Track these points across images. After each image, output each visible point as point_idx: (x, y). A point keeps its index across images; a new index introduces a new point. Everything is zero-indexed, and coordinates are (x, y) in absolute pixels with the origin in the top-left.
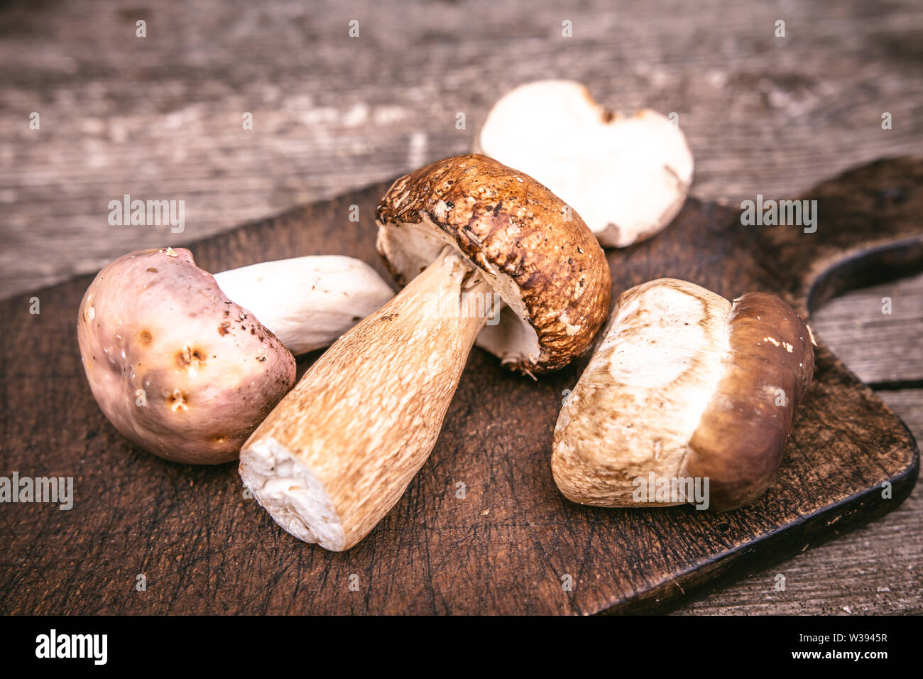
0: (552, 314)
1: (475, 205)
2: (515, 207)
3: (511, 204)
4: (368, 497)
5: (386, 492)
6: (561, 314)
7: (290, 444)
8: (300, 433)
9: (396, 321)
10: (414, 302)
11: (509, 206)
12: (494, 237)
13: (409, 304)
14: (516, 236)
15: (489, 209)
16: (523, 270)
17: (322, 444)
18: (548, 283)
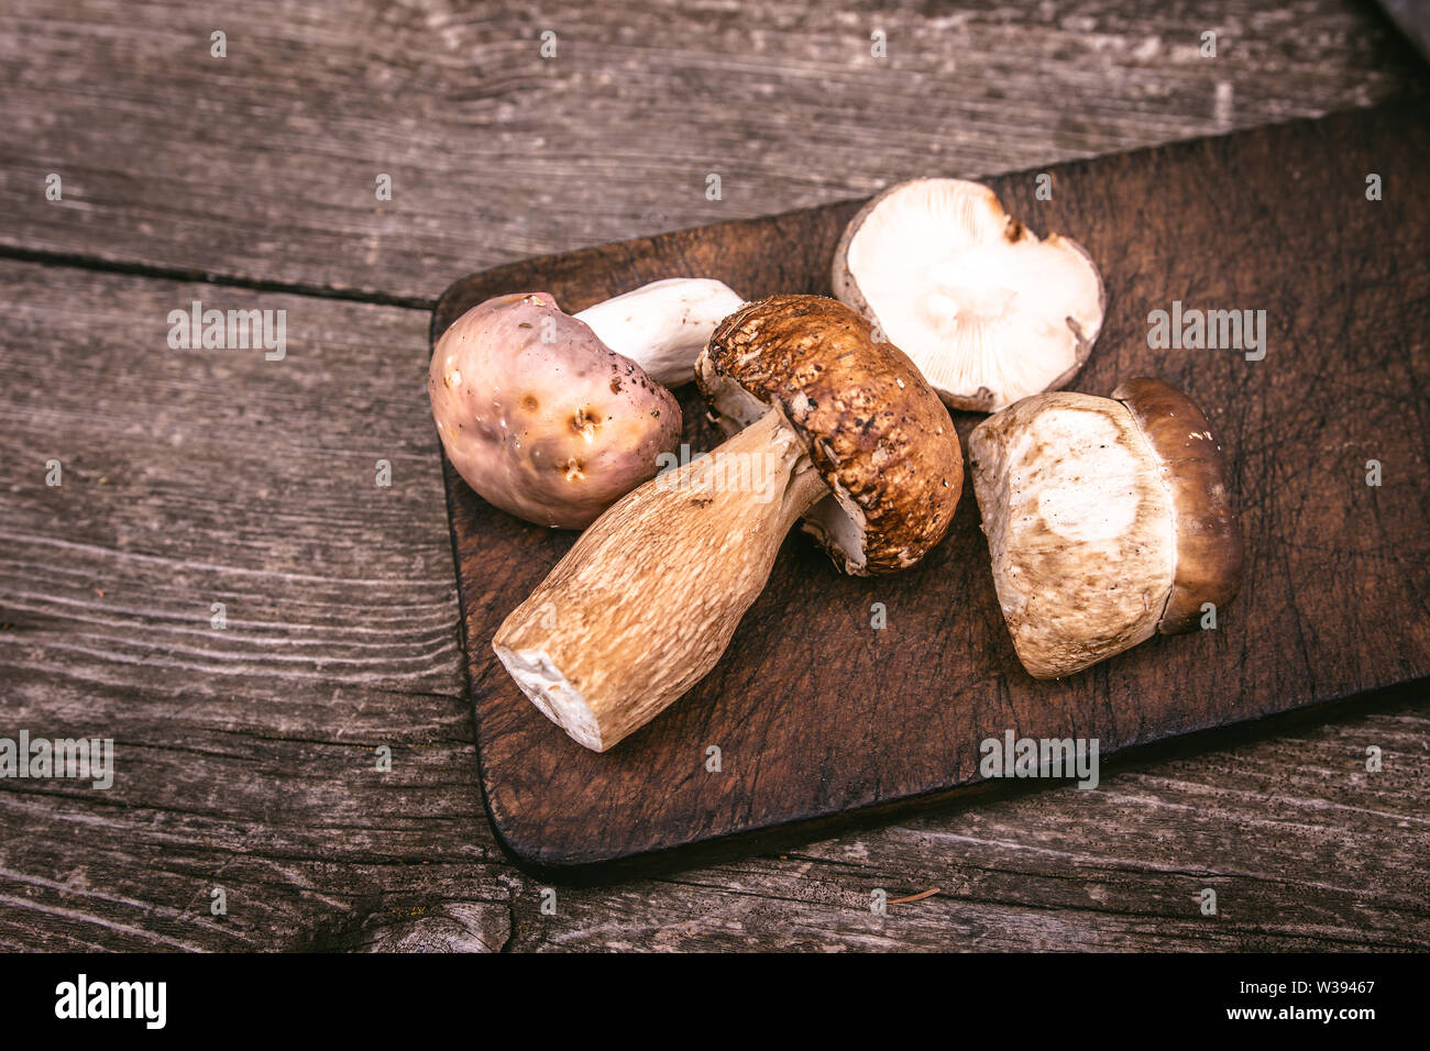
0: (893, 550)
1: (842, 413)
2: (888, 425)
3: (885, 422)
6: (902, 550)
7: (567, 672)
8: (580, 659)
9: (711, 510)
11: (882, 424)
12: (855, 460)
14: (881, 464)
15: (859, 423)
16: (878, 504)
17: (605, 675)
18: (901, 520)
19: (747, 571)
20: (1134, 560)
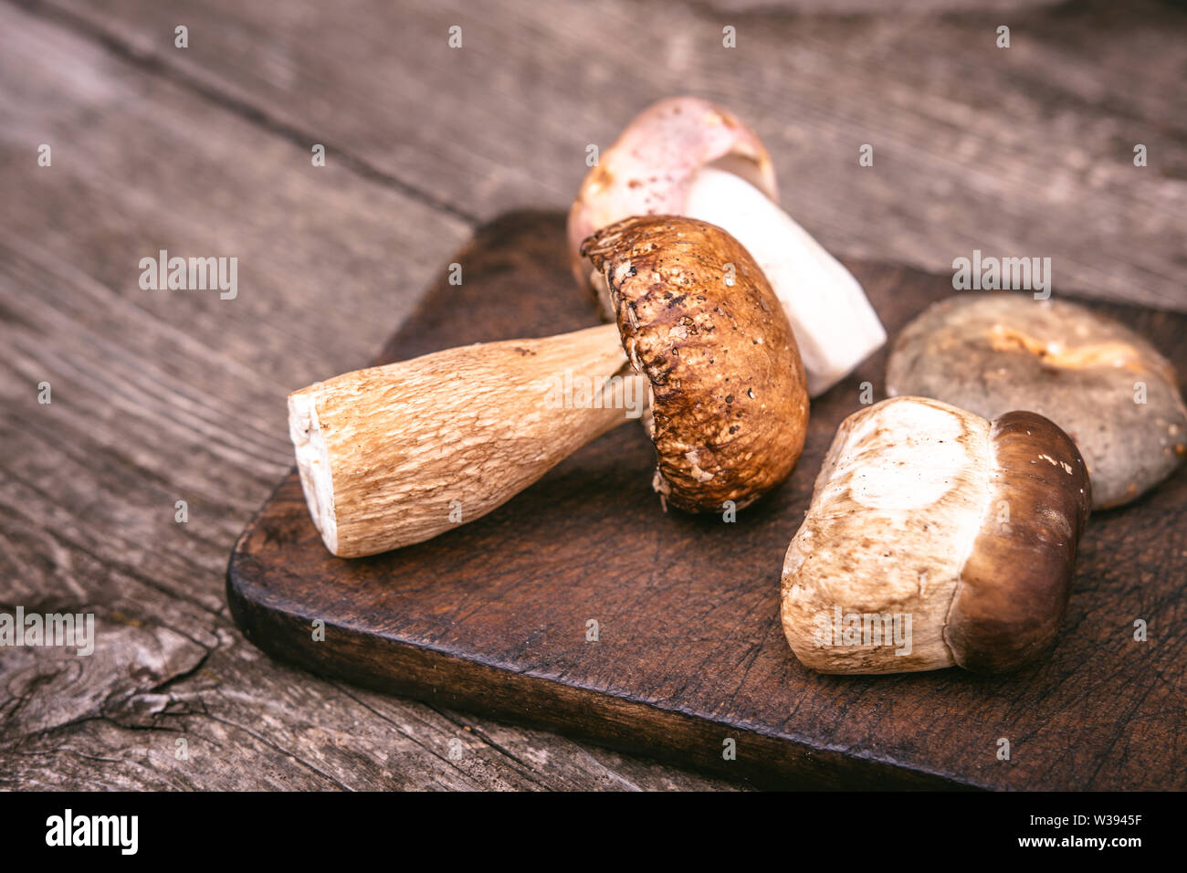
0: (680, 445)
1: (656, 284)
2: (697, 308)
3: (695, 304)
4: (379, 515)
5: (402, 523)
6: (690, 451)
7: (322, 415)
8: (340, 410)
9: (529, 360)
10: (562, 351)
11: (691, 304)
12: (654, 329)
13: (556, 350)
14: (678, 340)
15: (668, 296)
16: (666, 379)
17: (353, 433)
18: (687, 409)
19: (535, 416)
20: (919, 534)
